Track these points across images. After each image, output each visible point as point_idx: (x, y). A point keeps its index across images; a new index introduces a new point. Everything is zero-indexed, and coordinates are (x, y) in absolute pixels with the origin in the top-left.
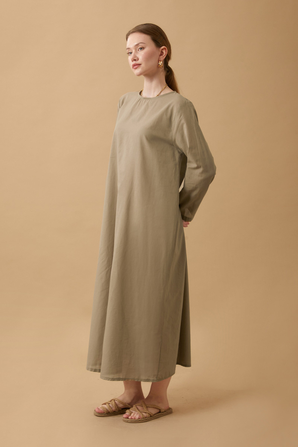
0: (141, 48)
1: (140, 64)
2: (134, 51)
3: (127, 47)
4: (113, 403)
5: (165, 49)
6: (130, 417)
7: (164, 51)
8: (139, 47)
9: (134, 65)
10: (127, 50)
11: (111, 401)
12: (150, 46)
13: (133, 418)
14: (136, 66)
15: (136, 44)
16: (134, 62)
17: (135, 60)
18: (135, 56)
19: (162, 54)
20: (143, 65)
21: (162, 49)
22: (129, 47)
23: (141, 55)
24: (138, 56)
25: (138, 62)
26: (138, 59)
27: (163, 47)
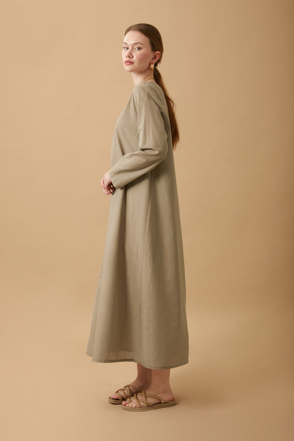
0: (138, 48)
1: (133, 63)
2: (130, 48)
3: (124, 41)
4: (128, 389)
5: (159, 54)
6: (127, 405)
7: (157, 56)
8: (137, 46)
9: (127, 62)
10: (124, 44)
11: (125, 388)
12: (147, 50)
13: (130, 406)
14: (129, 63)
15: (134, 42)
16: (128, 59)
17: (130, 57)
18: (130, 53)
19: (155, 57)
20: (135, 64)
21: (156, 54)
22: (126, 42)
23: (137, 54)
24: (133, 54)
25: (132, 60)
26: (133, 57)
27: (158, 52)
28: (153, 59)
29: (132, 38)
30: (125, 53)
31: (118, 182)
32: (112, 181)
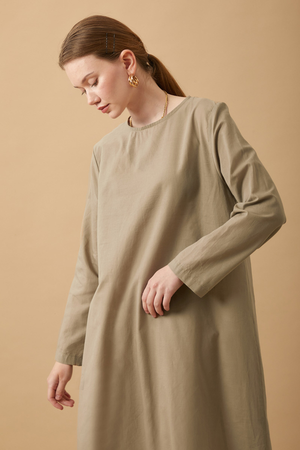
5: (128, 53)
21: (125, 57)
31: (202, 283)
32: (187, 284)
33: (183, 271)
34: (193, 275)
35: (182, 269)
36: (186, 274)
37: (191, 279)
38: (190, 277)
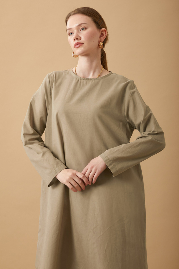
0: (83, 29)
1: (82, 44)
2: (75, 31)
5: (105, 31)
7: (104, 33)
8: (81, 28)
9: (77, 44)
12: (92, 28)
14: (78, 46)
15: (77, 25)
16: (77, 41)
17: (77, 39)
18: (78, 35)
19: (102, 34)
20: (85, 44)
21: (102, 31)
22: (70, 28)
23: (83, 35)
24: (80, 36)
25: (80, 41)
26: (81, 39)
27: (103, 29)
28: (101, 37)
29: (75, 21)
30: (71, 39)
31: (117, 169)
32: (110, 168)
33: (109, 160)
34: (114, 164)
35: (108, 159)
36: (110, 162)
37: (112, 165)
38: (112, 164)
